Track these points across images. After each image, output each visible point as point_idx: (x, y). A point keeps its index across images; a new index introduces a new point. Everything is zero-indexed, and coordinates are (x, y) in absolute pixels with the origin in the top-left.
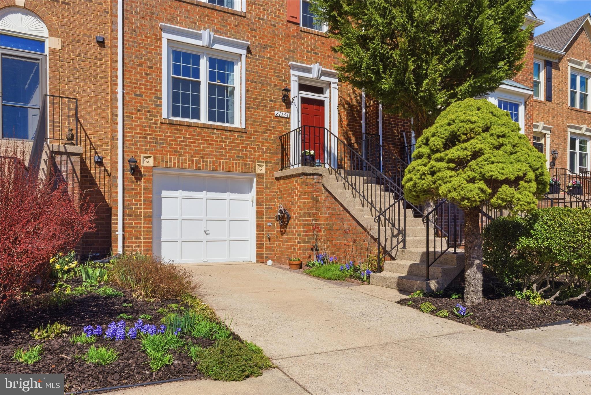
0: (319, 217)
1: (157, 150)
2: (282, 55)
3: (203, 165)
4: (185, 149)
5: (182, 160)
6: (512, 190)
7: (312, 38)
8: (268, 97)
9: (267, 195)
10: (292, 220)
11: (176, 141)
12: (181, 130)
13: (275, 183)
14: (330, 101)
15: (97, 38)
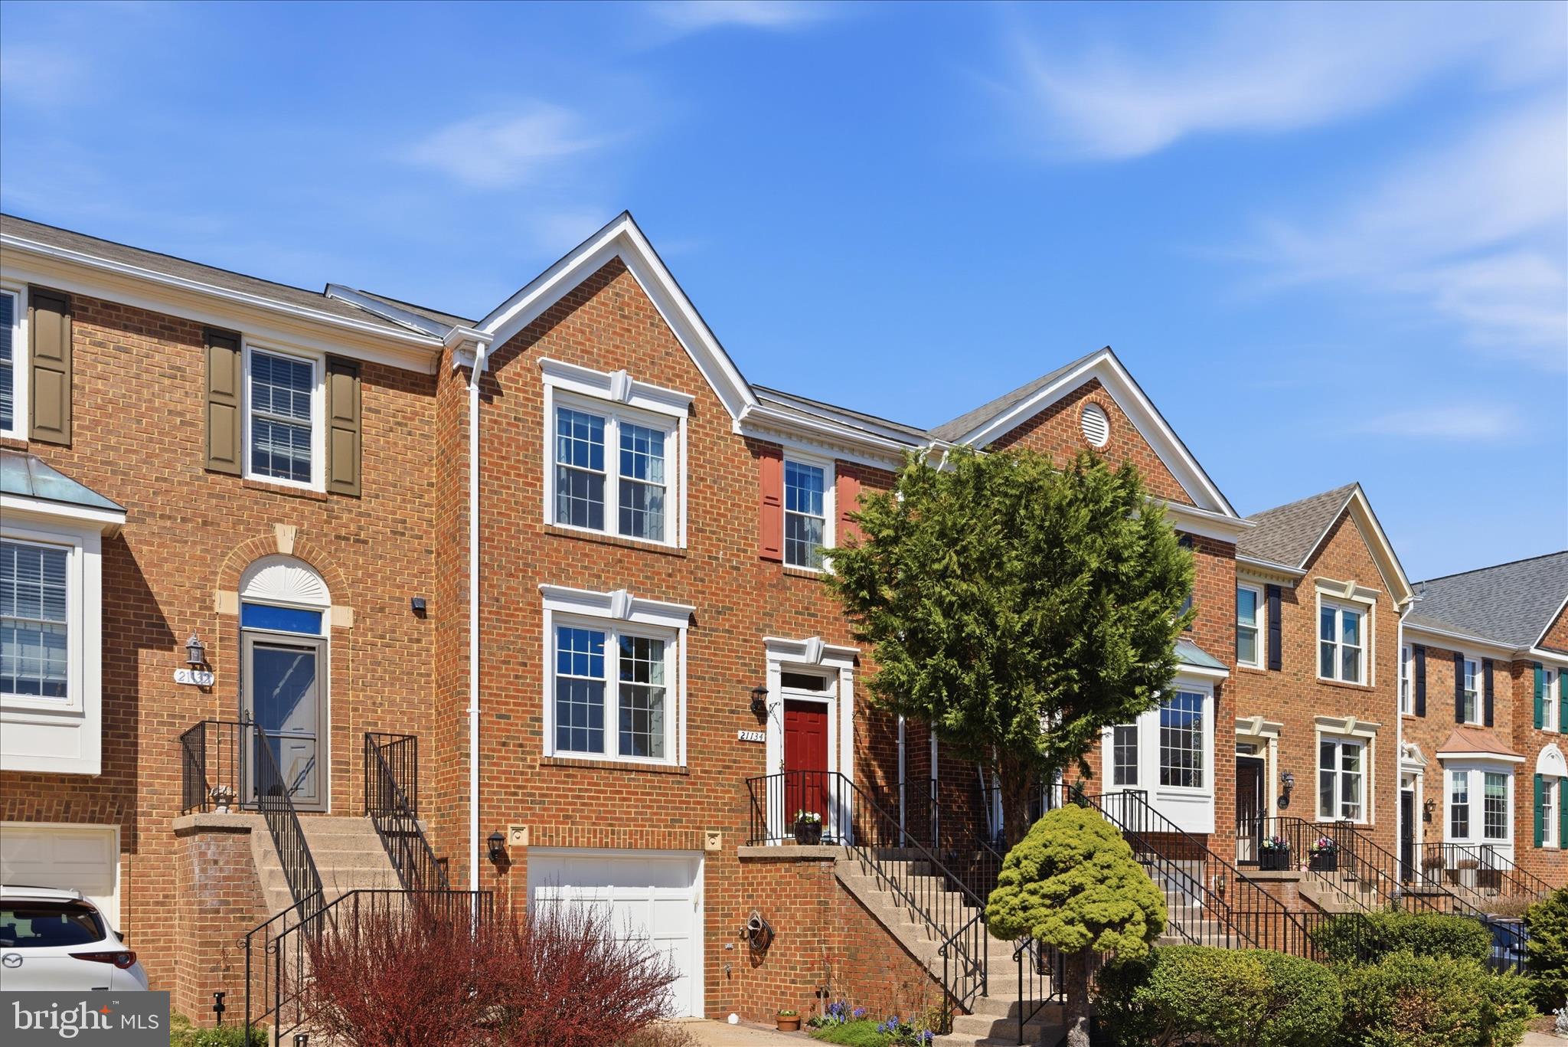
0: (830, 935)
1: (533, 815)
2: (752, 623)
3: (613, 839)
4: (582, 811)
5: (577, 831)
6: (1116, 935)
7: (805, 586)
8: (726, 705)
9: (724, 890)
10: (778, 940)
11: (566, 796)
12: (574, 776)
13: (738, 866)
14: (839, 705)
15: (413, 602)
